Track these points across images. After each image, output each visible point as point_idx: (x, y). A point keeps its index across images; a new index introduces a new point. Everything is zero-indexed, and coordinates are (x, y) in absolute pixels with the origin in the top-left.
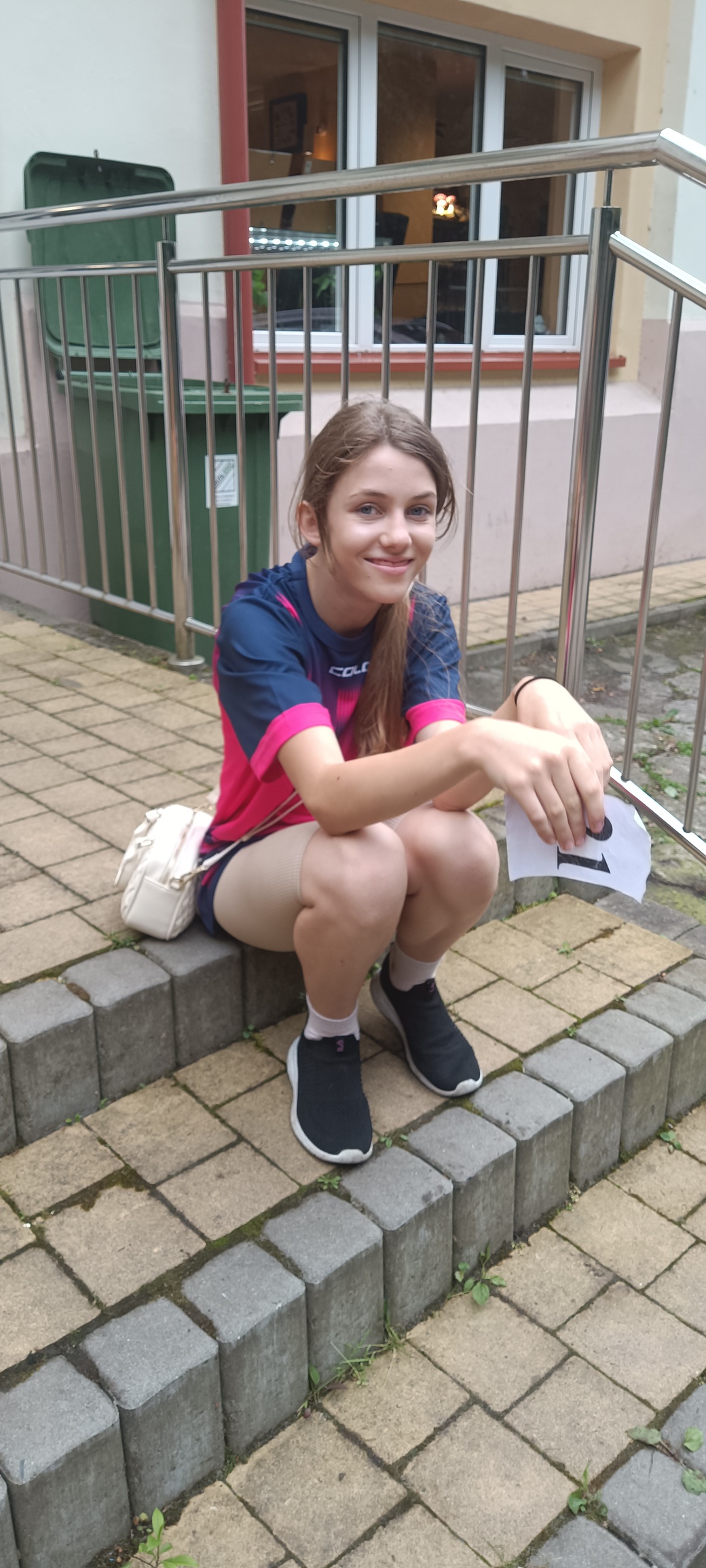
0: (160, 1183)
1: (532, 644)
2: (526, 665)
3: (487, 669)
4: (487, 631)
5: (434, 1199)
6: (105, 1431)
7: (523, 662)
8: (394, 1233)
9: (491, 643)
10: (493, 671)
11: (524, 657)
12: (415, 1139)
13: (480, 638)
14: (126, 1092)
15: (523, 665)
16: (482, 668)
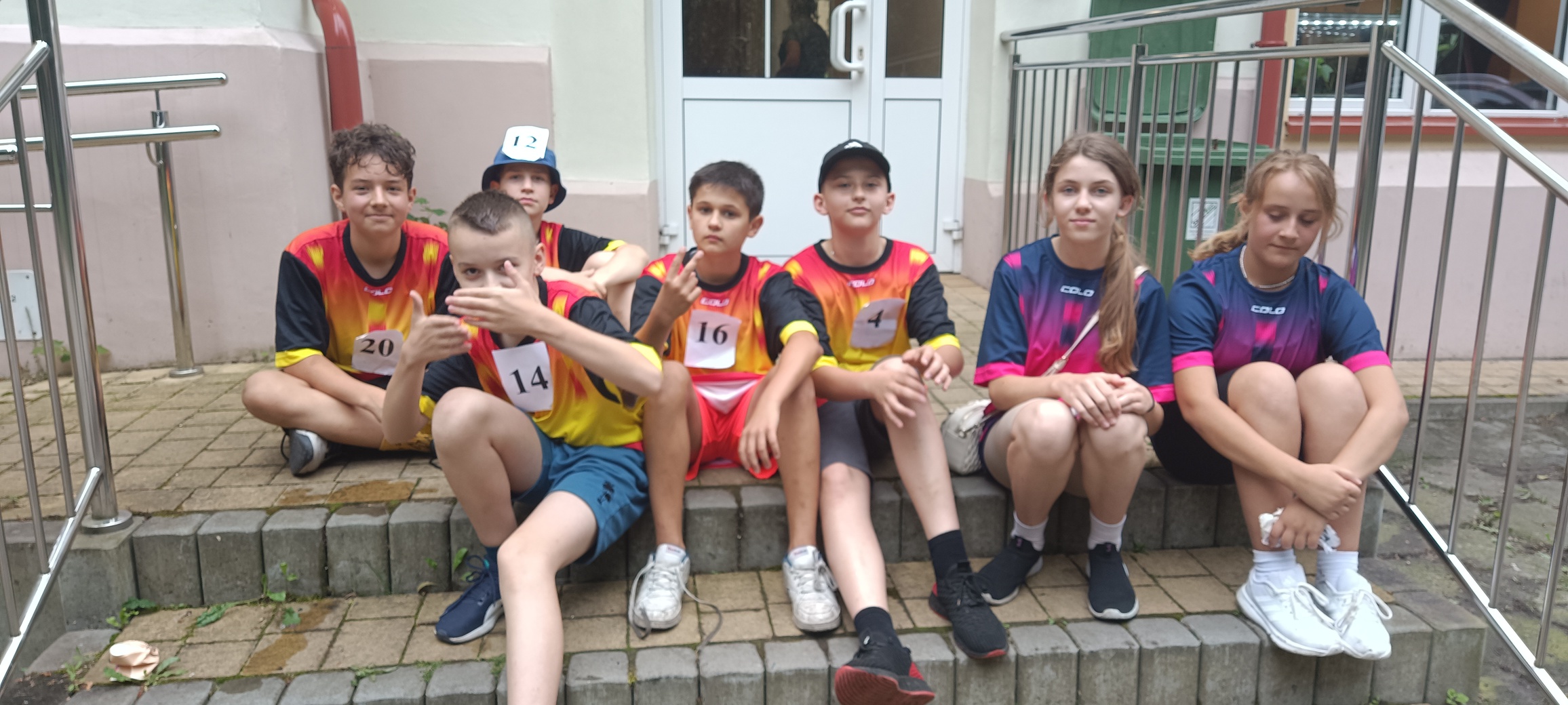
0: (907, 599)
1: (1553, 405)
2: (1539, 424)
3: (1490, 420)
4: (1505, 386)
5: (1059, 651)
6: (818, 670)
7: (1537, 421)
8: (1024, 658)
9: (1502, 396)
10: (1496, 423)
11: (1540, 417)
12: (1070, 627)
13: (1492, 390)
14: (915, 559)
15: (1535, 423)
16: (1483, 419)
